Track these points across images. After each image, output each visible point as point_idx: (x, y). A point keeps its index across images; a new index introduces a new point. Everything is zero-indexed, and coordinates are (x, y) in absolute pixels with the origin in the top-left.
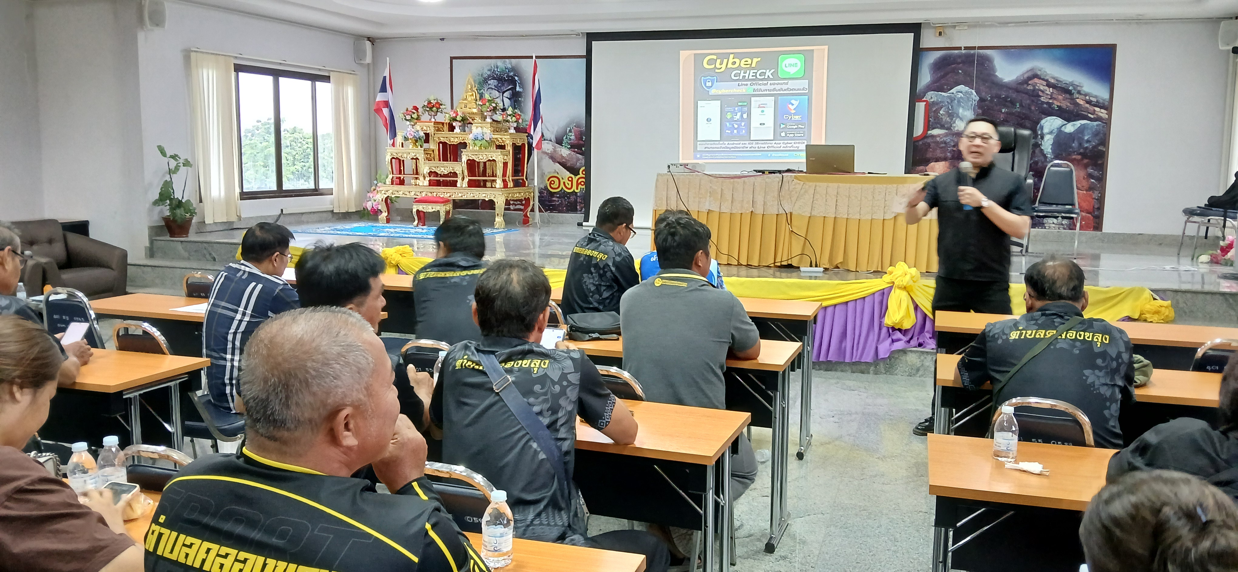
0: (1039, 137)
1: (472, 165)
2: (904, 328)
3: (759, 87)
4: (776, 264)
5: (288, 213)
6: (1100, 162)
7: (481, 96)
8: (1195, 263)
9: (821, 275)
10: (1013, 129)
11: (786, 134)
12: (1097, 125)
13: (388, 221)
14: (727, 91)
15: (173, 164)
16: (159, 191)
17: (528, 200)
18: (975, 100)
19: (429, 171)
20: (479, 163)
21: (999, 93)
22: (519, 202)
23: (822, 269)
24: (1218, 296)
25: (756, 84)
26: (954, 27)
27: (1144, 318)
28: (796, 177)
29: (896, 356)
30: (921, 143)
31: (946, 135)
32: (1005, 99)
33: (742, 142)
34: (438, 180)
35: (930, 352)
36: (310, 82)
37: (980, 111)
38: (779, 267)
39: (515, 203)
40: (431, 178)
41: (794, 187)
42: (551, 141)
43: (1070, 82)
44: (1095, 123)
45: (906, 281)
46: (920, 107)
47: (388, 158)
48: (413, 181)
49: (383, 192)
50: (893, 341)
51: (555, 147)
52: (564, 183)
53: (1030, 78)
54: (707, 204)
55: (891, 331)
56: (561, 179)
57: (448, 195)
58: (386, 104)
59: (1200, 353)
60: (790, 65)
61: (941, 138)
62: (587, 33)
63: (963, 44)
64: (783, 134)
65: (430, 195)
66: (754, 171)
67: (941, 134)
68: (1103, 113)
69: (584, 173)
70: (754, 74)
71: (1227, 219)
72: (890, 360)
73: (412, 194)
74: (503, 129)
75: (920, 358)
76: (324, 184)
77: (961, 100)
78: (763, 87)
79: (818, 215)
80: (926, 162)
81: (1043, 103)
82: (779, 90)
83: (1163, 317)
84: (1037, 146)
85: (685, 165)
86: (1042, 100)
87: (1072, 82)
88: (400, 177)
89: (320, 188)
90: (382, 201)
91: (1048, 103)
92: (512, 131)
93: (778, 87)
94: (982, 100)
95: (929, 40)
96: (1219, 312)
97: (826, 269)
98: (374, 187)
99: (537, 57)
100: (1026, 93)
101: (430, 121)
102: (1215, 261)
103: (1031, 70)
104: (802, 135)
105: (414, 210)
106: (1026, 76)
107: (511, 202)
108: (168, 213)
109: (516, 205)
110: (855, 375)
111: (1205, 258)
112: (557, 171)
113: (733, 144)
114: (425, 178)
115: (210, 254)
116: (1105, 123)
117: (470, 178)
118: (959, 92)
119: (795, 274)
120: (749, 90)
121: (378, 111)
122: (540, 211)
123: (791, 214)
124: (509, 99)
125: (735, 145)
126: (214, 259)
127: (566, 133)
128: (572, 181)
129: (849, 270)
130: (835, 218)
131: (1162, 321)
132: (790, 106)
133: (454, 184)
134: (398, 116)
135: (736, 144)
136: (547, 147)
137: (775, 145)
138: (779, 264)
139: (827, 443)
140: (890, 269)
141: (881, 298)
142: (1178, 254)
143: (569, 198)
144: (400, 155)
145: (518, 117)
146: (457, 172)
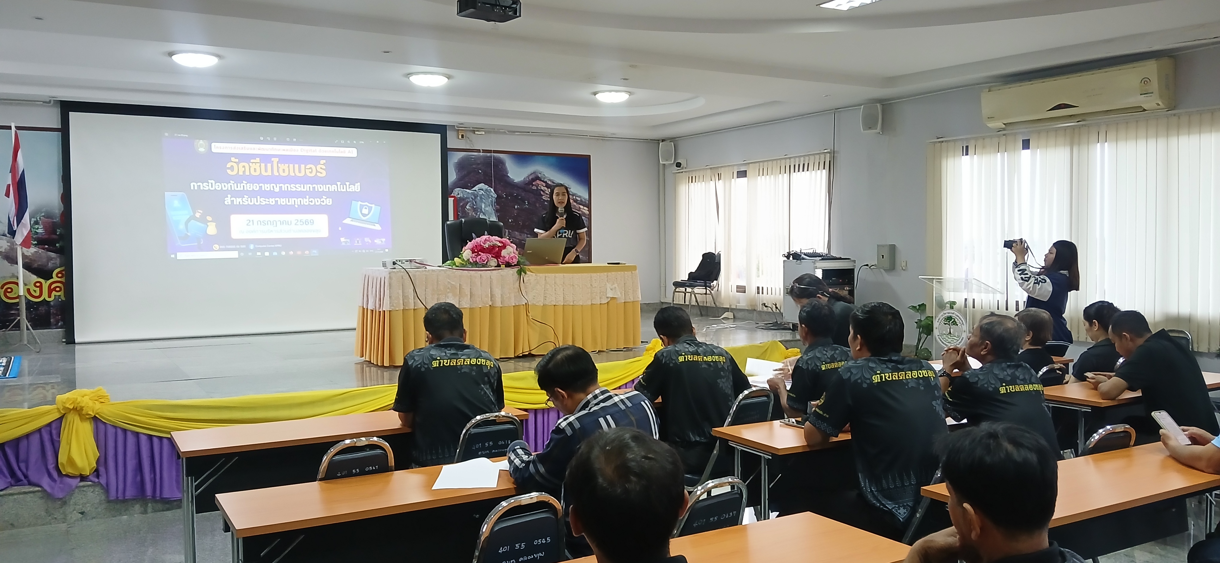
4: (518, 355)
18: (494, 197)
21: (512, 191)
26: (474, 131)
28: (529, 270)
32: (516, 197)
37: (498, 206)
46: (451, 202)
52: (28, 290)
53: (534, 180)
62: (61, 101)
63: (481, 148)
68: (585, 210)
69: (61, 275)
71: (707, 288)
77: (483, 197)
79: (550, 304)
94: (499, 198)
95: (454, 141)
100: (532, 192)
103: (534, 173)
106: (530, 178)
118: (480, 189)
123: (527, 304)
128: (40, 287)
130: (564, 305)
138: (521, 355)
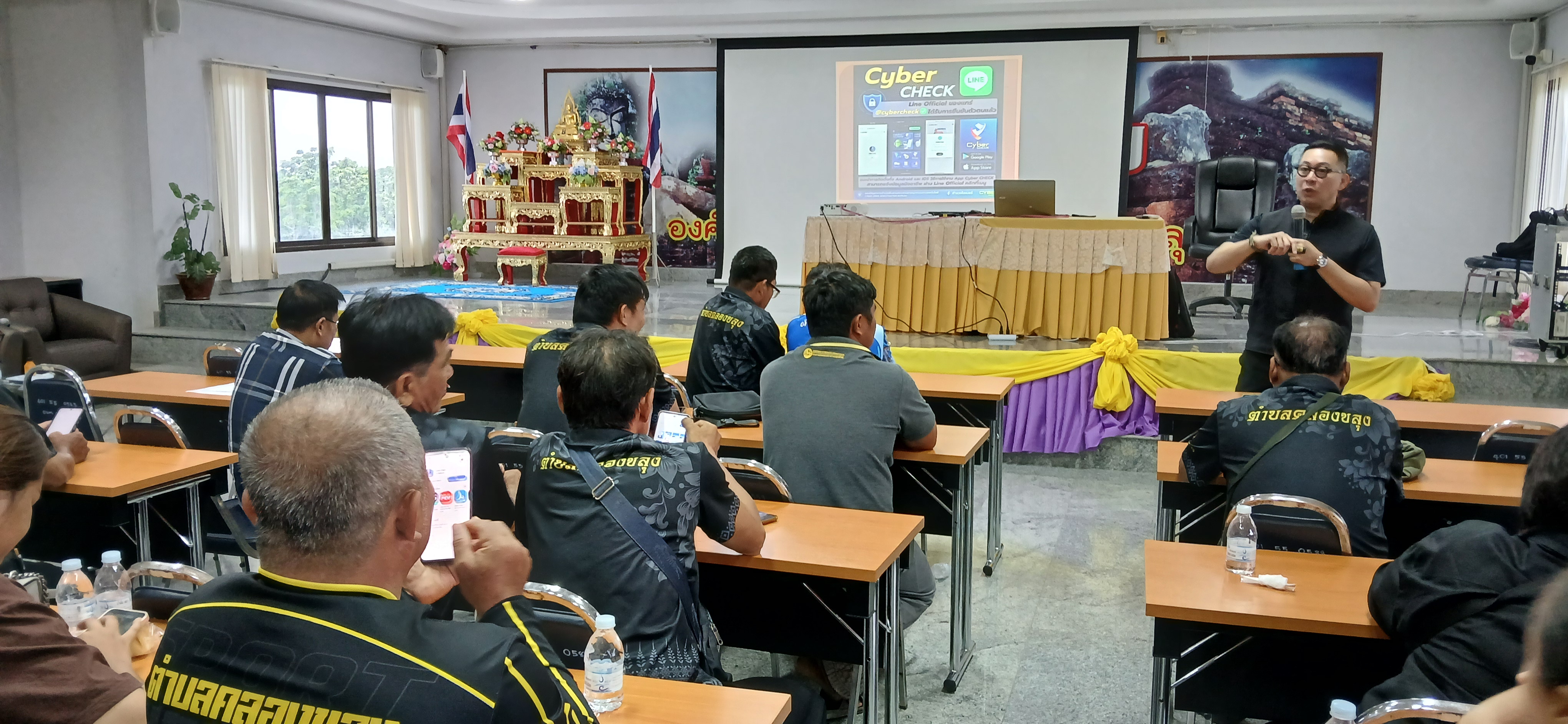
0: (1287, 169)
1: (572, 207)
2: (1118, 410)
3: (936, 107)
4: (957, 331)
5: (337, 268)
6: (1362, 201)
7: (584, 120)
8: (1480, 327)
9: (1013, 344)
10: (1253, 160)
11: (970, 167)
12: (1359, 155)
13: (466, 278)
14: (895, 112)
15: (190, 206)
16: (172, 241)
17: (644, 251)
18: (1206, 124)
19: (517, 215)
20: (581, 204)
21: (1236, 114)
22: (632, 254)
23: (1014, 337)
24: (1508, 368)
25: (932, 104)
26: (1180, 31)
27: (1417, 396)
28: (982, 221)
29: (1108, 445)
30: (1138, 177)
31: (1170, 168)
32: (1243, 123)
33: (914, 177)
34: (528, 226)
35: (1151, 440)
36: (364, 102)
37: (1213, 138)
38: (961, 334)
39: (628, 254)
40: (520, 223)
41: (979, 233)
42: (672, 175)
43: (1324, 101)
44: (1357, 152)
45: (1121, 351)
46: (1138, 132)
47: (465, 197)
48: (497, 228)
49: (459, 242)
50: (1104, 427)
51: (678, 184)
52: (690, 229)
53: (1274, 96)
54: (871, 255)
55: (1101, 413)
56: (686, 224)
57: (543, 244)
58: (463, 129)
59: (1484, 437)
60: (975, 80)
61: (1164, 172)
62: (718, 40)
63: (1191, 54)
64: (966, 167)
65: (519, 244)
66: (930, 213)
67: (1164, 167)
68: (1366, 140)
69: (715, 216)
70: (929, 91)
71: (1521, 271)
72: (1100, 451)
73: (496, 243)
74: (612, 161)
75: (1138, 448)
76: (383, 232)
77: (1189, 124)
78: (940, 108)
79: (1010, 269)
80: (1145, 201)
81: (1292, 127)
82: (960, 111)
83: (1440, 394)
84: (1284, 181)
85: (843, 206)
86: (1292, 124)
87: (1328, 100)
88: (480, 223)
89: (379, 236)
90: (458, 252)
91: (1297, 127)
92: (623, 163)
93: (959, 107)
94: (1215, 123)
95: (1148, 48)
96: (1510, 388)
97: (1020, 337)
98: (447, 236)
99: (654, 70)
100: (1271, 115)
101: (519, 151)
102: (1505, 324)
103: (1277, 85)
104: (990, 168)
105: (499, 264)
106: (1269, 93)
107: (623, 254)
108: (183, 270)
109: (628, 257)
110: (1057, 469)
111: (1492, 320)
112: (681, 213)
113: (904, 179)
114: (512, 225)
115: (238, 321)
116: (1369, 152)
117: (570, 223)
118: (1186, 113)
119: (981, 343)
120: (923, 111)
121: (452, 138)
122: (660, 265)
123: (976, 267)
124: (619, 123)
125: (906, 181)
126: (243, 328)
127: (691, 166)
128: (700, 227)
129: (1048, 338)
130: (1031, 272)
131: (1440, 400)
132: (975, 131)
133: (549, 231)
134: (477, 145)
135: (907, 179)
136: (668, 183)
137: (956, 181)
138: (961, 331)
139: (1020, 555)
140: (1100, 336)
141: (1088, 372)
142: (1460, 316)
143: (696, 248)
144: (480, 194)
145: (631, 145)
146: (554, 216)
